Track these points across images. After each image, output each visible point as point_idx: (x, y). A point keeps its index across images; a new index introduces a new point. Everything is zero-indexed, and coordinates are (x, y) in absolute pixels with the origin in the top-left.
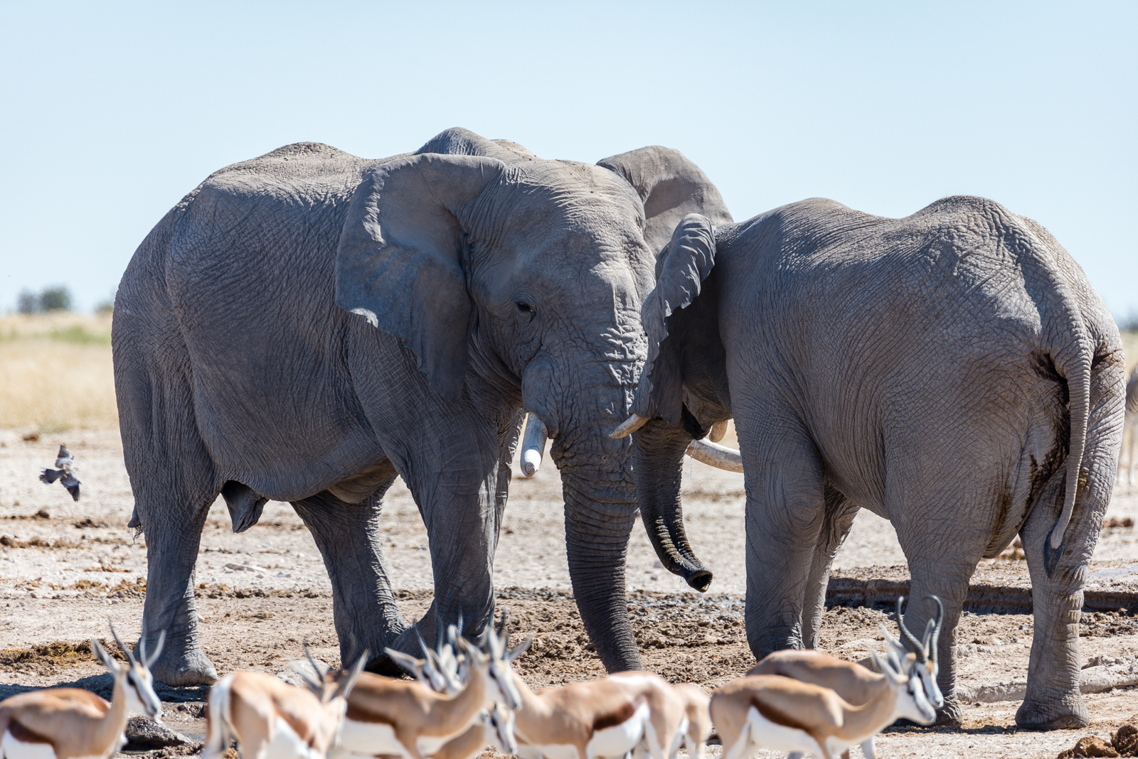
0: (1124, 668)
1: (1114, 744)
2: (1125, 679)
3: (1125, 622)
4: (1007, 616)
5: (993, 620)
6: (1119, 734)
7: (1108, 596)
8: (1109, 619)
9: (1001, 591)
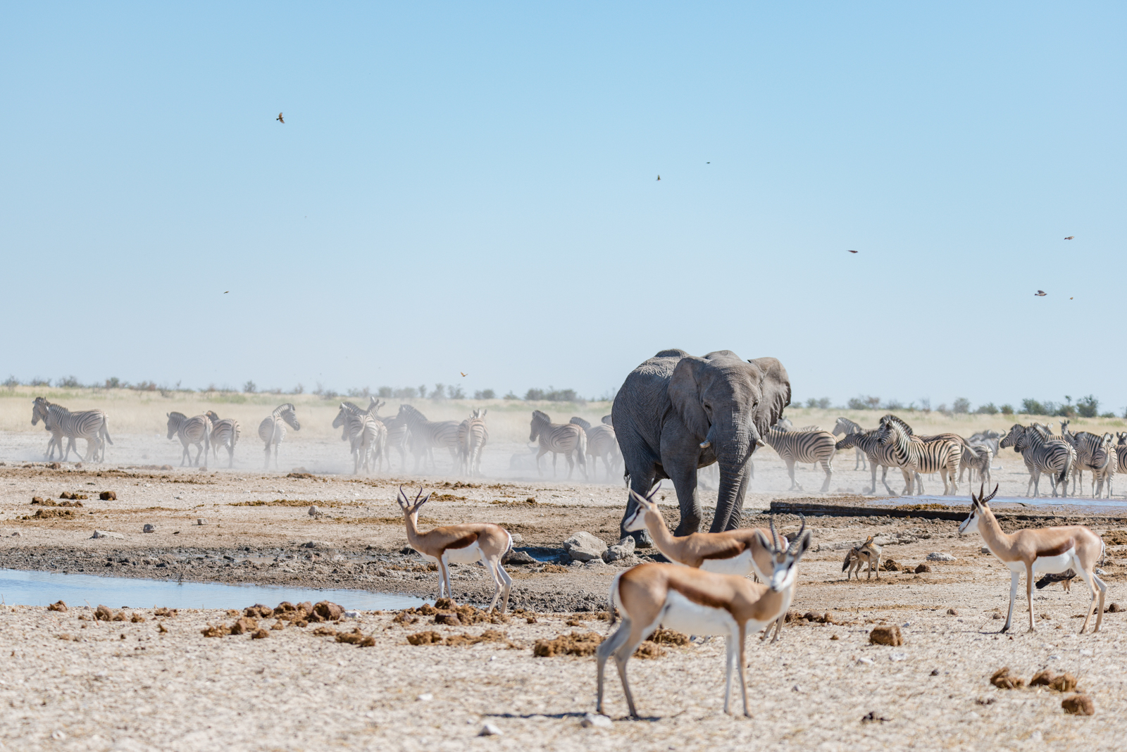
0: (888, 537)
1: (885, 566)
2: (889, 542)
3: (889, 520)
4: (845, 518)
5: (839, 519)
6: (887, 562)
7: (882, 510)
8: (883, 519)
9: (842, 508)
